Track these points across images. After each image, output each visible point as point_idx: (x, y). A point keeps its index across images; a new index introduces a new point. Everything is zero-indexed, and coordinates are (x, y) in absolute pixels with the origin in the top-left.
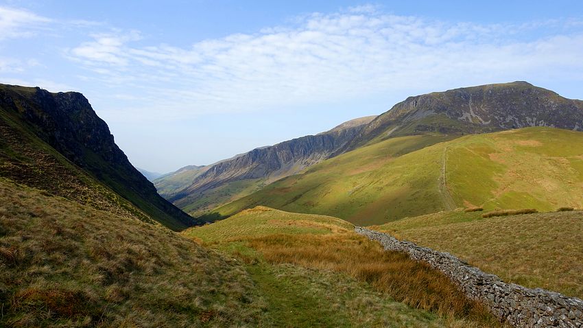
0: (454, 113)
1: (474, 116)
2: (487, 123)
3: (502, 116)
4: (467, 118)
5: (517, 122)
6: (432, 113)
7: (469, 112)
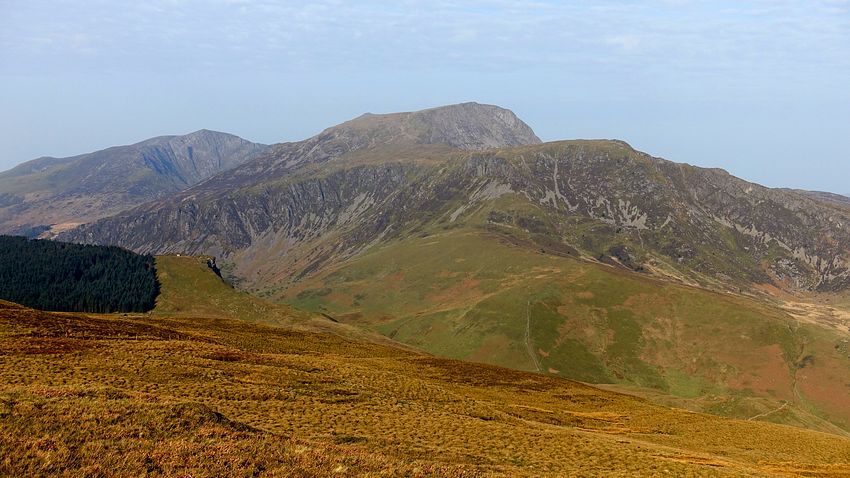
0: (535, 192)
1: (560, 196)
2: (575, 208)
3: (592, 197)
4: (551, 200)
5: (608, 208)
6: (507, 189)
7: (553, 189)
